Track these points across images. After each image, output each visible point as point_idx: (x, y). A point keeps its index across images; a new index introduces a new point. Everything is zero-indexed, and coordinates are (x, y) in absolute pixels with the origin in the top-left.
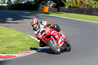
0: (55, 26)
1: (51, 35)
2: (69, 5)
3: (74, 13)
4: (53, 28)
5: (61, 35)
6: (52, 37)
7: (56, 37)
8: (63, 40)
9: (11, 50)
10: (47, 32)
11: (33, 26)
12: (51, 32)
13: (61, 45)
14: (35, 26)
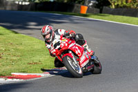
0: (77, 36)
1: (69, 50)
2: (116, 4)
3: (123, 15)
4: (73, 39)
5: (85, 50)
6: (70, 52)
7: (77, 53)
8: (87, 56)
9: (34, 67)
10: (62, 44)
11: (44, 36)
12: (69, 45)
13: (85, 64)
14: (48, 36)
